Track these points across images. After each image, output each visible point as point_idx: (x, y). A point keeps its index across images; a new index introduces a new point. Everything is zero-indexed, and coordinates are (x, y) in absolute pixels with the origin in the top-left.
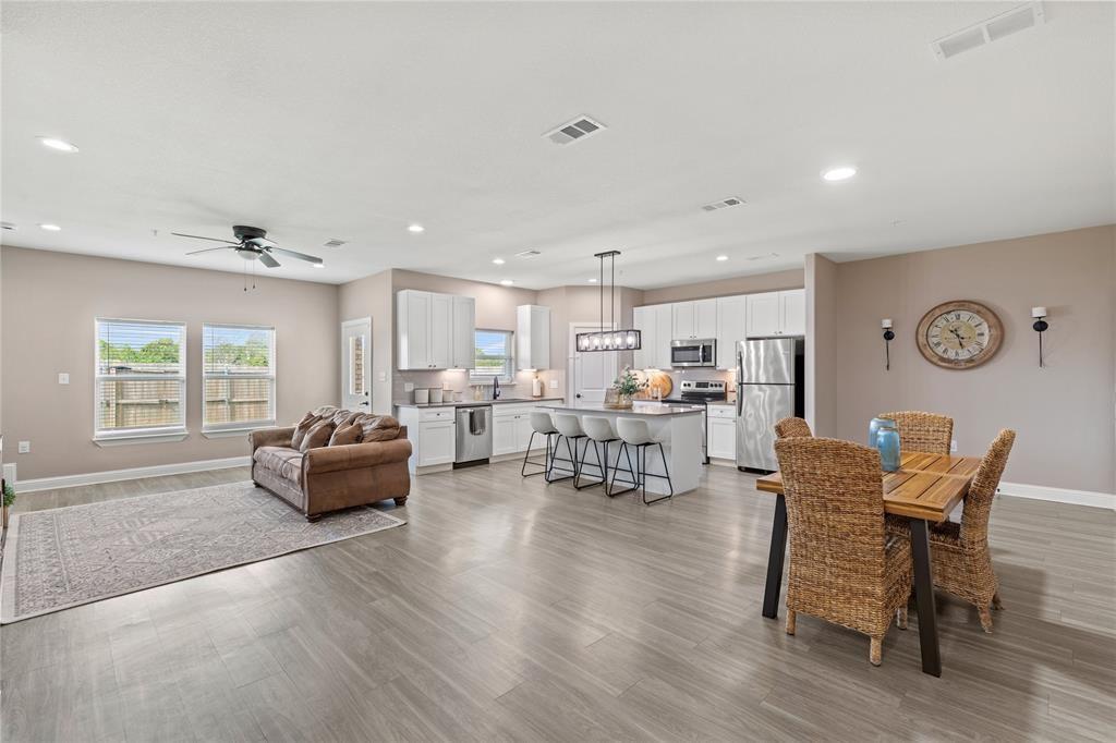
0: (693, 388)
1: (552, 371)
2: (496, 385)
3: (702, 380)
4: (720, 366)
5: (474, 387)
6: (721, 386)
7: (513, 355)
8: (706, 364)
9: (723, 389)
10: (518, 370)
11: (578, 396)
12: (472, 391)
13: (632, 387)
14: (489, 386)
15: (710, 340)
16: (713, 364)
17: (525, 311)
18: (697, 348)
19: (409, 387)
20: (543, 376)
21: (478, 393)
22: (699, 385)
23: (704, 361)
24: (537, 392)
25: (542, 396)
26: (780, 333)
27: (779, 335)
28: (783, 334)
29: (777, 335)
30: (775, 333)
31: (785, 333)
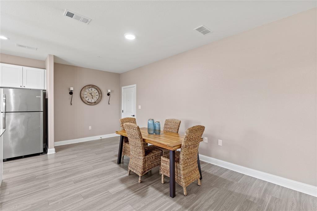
26: (24, 87)
27: (23, 88)
28: (26, 87)
29: (22, 87)
30: (21, 86)
31: (27, 87)
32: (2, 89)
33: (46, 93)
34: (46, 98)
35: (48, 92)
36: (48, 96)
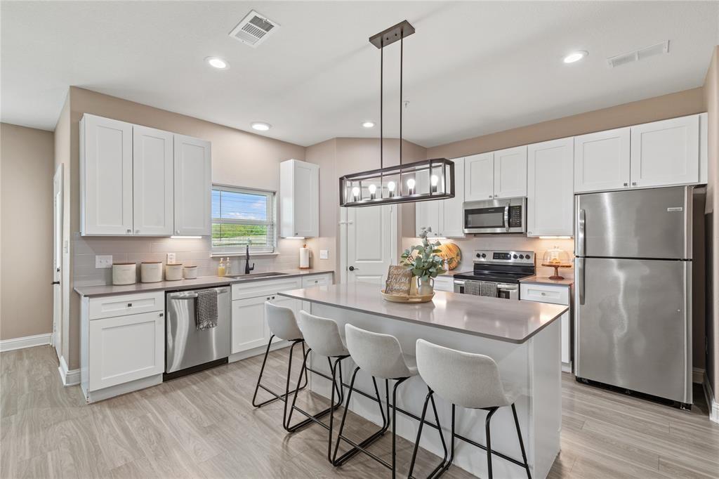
0: (489, 259)
1: (321, 239)
2: (248, 257)
3: (500, 249)
4: (532, 232)
5: (216, 259)
6: (528, 257)
7: (275, 219)
8: (513, 230)
9: (531, 261)
10: (280, 238)
11: (352, 269)
12: (214, 264)
13: (433, 264)
14: (239, 258)
15: (520, 199)
16: (523, 229)
17: (288, 166)
18: (501, 210)
19: (103, 262)
20: (311, 245)
21: (222, 267)
22: (496, 256)
23: (510, 226)
24: (304, 263)
25: (310, 267)
26: (634, 184)
27: (632, 187)
28: (639, 186)
29: (628, 187)
30: (625, 185)
31: (642, 184)
32: (579, 196)
33: (705, 195)
34: (707, 212)
35: (712, 189)
36: (712, 205)
